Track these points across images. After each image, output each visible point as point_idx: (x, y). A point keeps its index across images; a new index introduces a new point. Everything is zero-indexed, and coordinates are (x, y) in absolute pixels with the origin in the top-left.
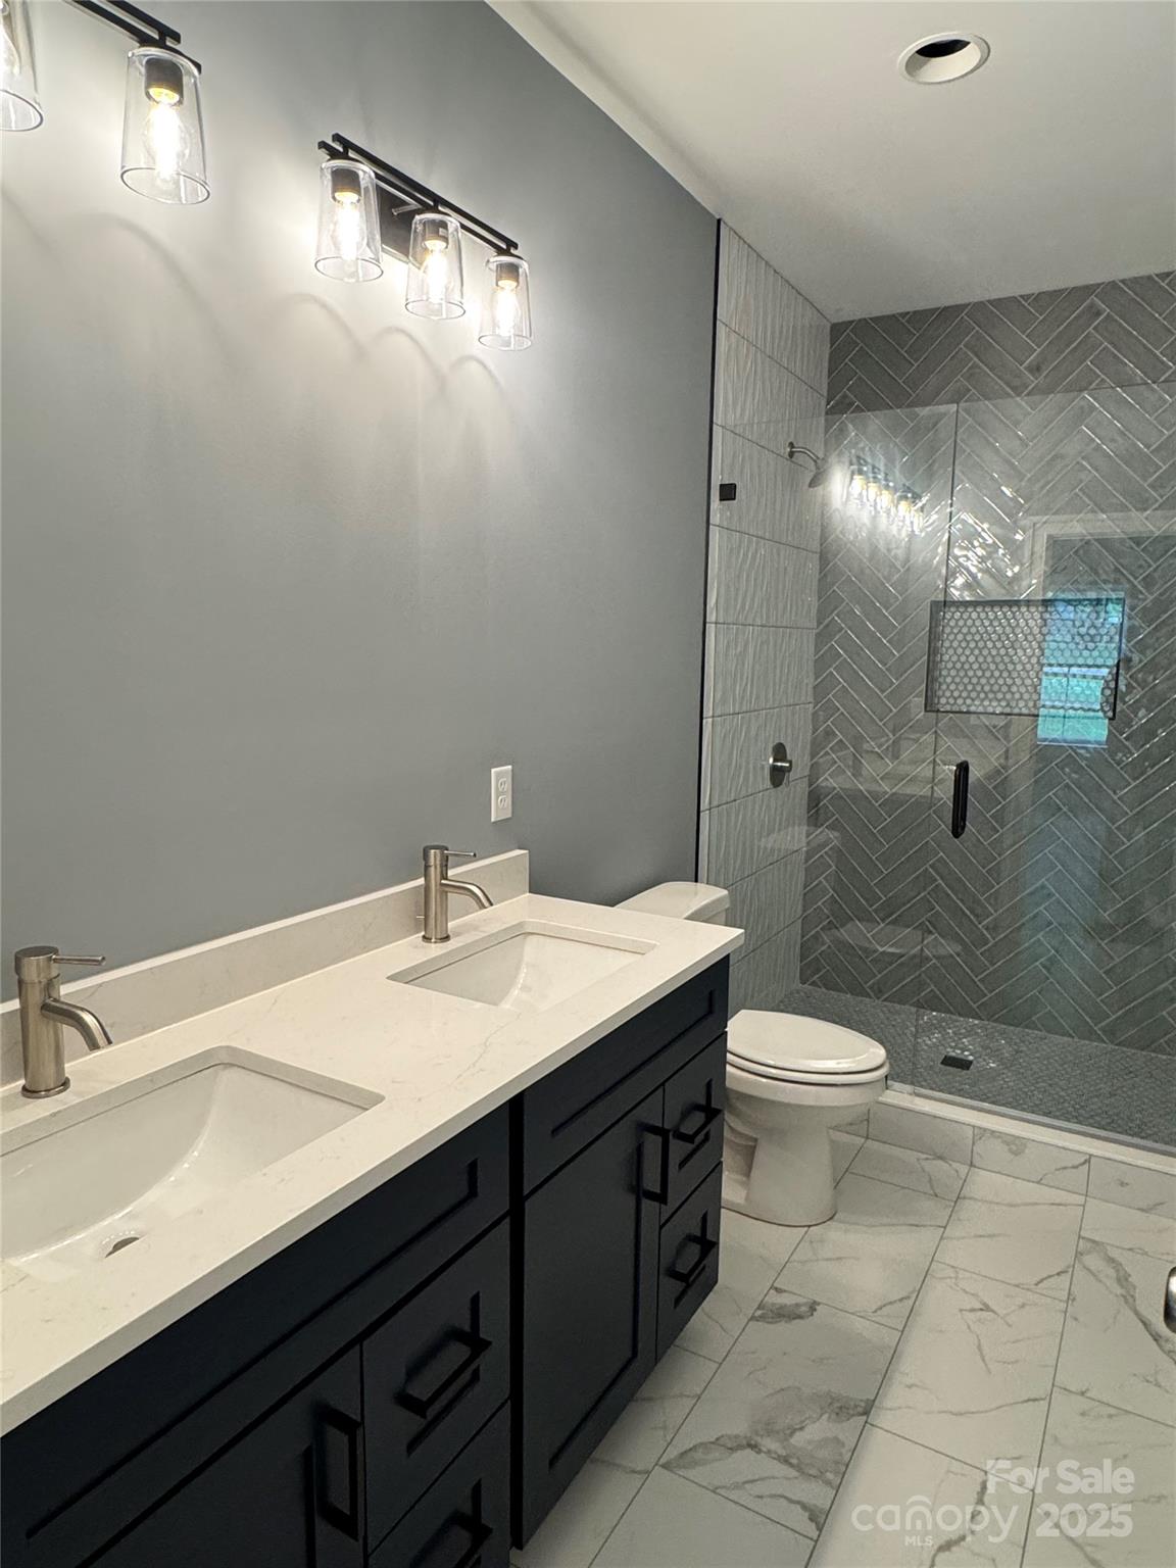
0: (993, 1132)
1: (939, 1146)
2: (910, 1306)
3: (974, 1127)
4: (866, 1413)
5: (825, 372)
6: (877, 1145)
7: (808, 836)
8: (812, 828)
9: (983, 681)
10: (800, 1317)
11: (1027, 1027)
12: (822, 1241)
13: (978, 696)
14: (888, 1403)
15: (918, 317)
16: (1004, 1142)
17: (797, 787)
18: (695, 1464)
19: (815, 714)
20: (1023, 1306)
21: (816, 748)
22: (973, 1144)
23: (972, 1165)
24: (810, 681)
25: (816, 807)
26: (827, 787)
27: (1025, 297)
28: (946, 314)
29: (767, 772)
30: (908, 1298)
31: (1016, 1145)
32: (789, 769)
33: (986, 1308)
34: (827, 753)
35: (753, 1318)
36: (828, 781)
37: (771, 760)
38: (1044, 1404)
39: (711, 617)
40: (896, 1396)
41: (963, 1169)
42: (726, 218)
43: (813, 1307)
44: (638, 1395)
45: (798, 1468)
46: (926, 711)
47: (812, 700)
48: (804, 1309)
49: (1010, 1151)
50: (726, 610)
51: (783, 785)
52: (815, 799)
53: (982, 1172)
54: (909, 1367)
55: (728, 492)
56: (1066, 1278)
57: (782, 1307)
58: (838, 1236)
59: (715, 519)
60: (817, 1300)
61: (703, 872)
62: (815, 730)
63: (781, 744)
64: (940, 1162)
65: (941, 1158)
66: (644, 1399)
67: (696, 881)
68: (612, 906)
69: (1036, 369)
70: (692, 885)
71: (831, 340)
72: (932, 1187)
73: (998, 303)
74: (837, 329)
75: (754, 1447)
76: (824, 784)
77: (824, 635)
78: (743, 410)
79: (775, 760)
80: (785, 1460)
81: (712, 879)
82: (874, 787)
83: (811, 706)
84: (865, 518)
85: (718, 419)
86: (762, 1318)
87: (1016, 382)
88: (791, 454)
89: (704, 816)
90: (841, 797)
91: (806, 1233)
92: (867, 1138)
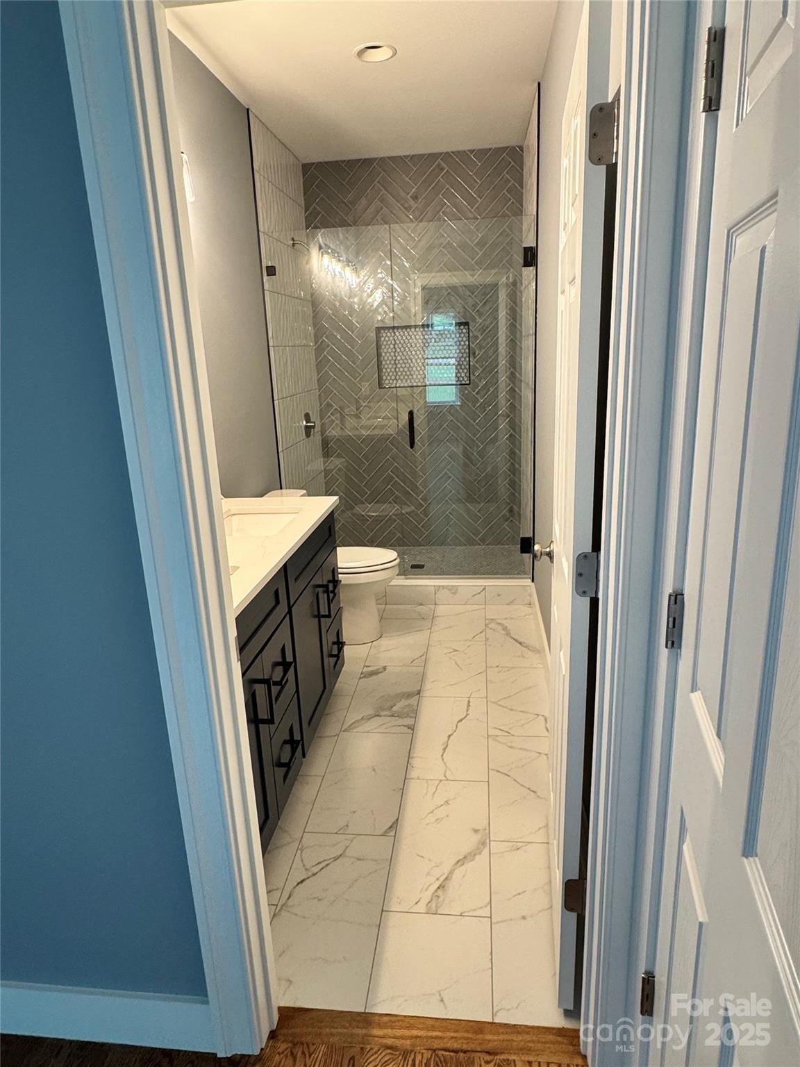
0: (443, 586)
1: (419, 600)
2: (425, 658)
3: (435, 586)
4: (419, 693)
5: (302, 194)
6: (391, 606)
7: (324, 464)
8: (326, 459)
9: (406, 369)
10: (381, 672)
11: (445, 545)
12: (380, 646)
13: (404, 378)
14: (426, 688)
15: (351, 163)
16: (449, 590)
17: (317, 438)
18: (354, 728)
19: (320, 395)
20: (469, 646)
21: (322, 415)
22: (435, 593)
23: (435, 604)
24: (315, 377)
25: (327, 448)
26: (331, 436)
27: (406, 157)
28: (367, 162)
29: (303, 428)
30: (423, 655)
31: (454, 591)
32: (314, 427)
33: (456, 651)
34: (329, 417)
35: (360, 678)
36: (334, 432)
37: (305, 423)
38: (485, 673)
39: (271, 344)
40: (428, 686)
41: (432, 607)
42: (252, 109)
43: (385, 668)
44: (325, 712)
45: (398, 716)
46: (380, 388)
47: (317, 387)
48: (381, 670)
49: (452, 593)
50: (277, 339)
51: (312, 436)
52: (325, 443)
53: (440, 606)
54: (430, 675)
55: (271, 271)
56: (483, 634)
57: (372, 671)
58: (385, 643)
59: (266, 286)
60: (385, 665)
61: (284, 486)
62: (321, 405)
63: (307, 413)
64: (421, 607)
65: (421, 604)
66: (327, 715)
67: (281, 488)
68: (262, 496)
69: (415, 198)
70: (280, 491)
71: (303, 173)
72: (421, 616)
73: (393, 159)
74: (306, 168)
75: (378, 716)
76: (330, 434)
77: (319, 349)
78: (271, 222)
79: (307, 423)
80: (393, 716)
81: (288, 487)
82: (356, 433)
83: (317, 391)
84: (329, 279)
85: (261, 229)
86: (364, 677)
87: (406, 205)
88: (294, 245)
89: (281, 454)
90: (340, 440)
91: (371, 646)
92: (386, 604)
